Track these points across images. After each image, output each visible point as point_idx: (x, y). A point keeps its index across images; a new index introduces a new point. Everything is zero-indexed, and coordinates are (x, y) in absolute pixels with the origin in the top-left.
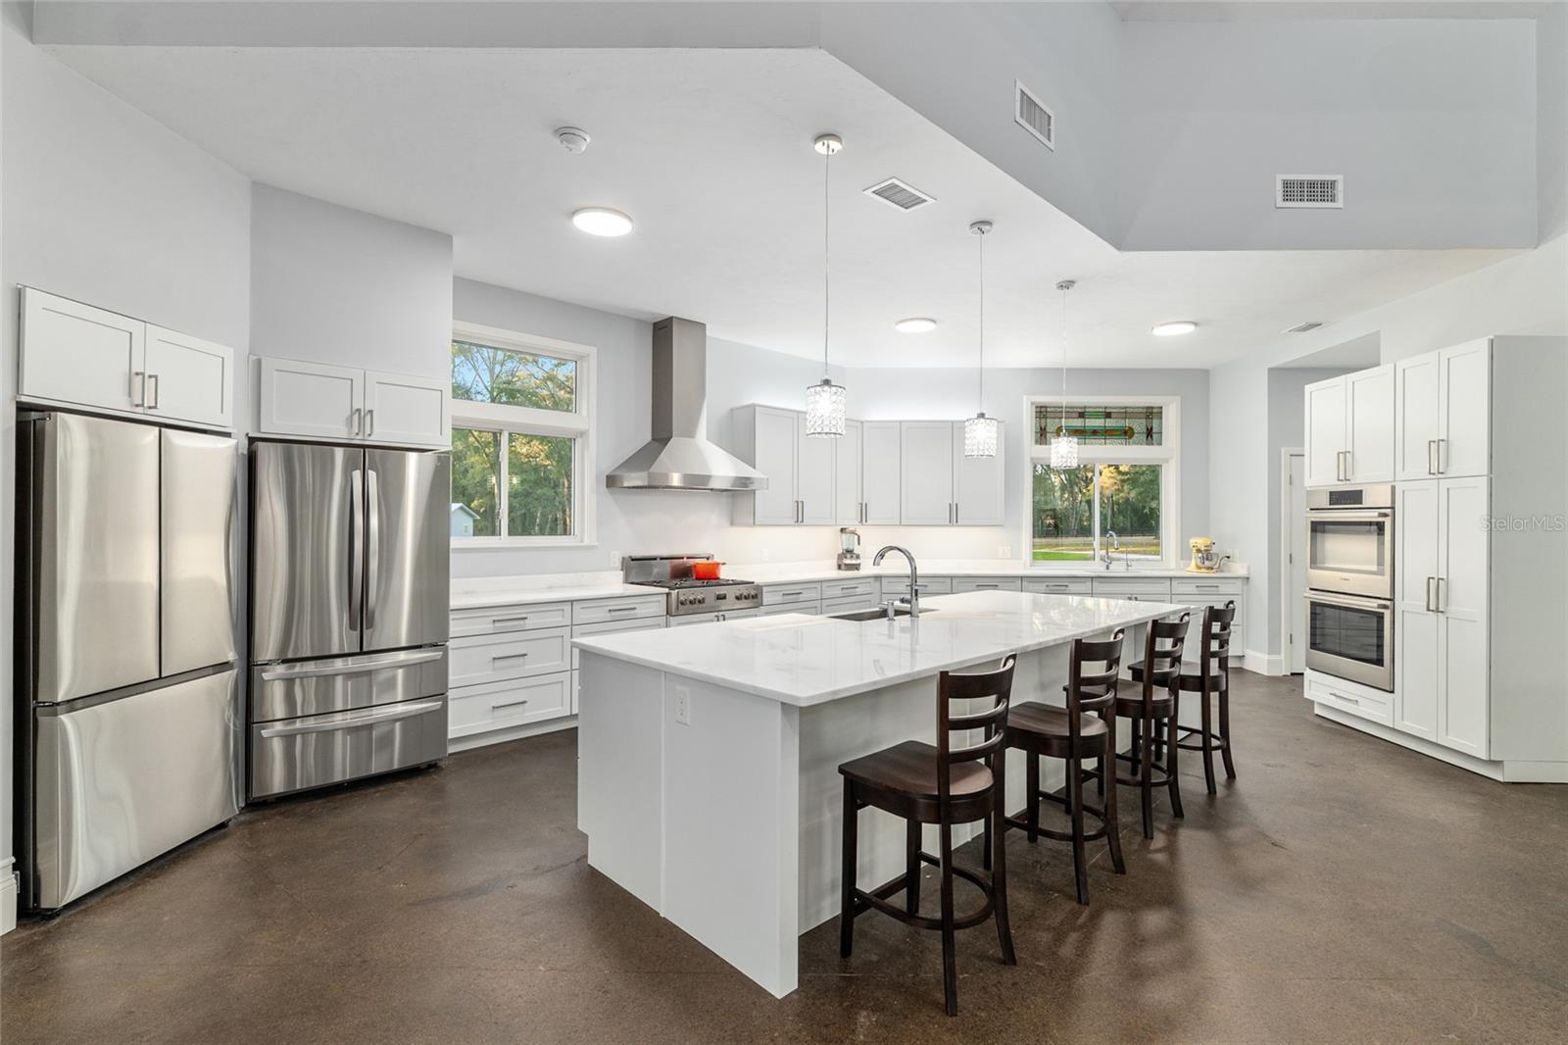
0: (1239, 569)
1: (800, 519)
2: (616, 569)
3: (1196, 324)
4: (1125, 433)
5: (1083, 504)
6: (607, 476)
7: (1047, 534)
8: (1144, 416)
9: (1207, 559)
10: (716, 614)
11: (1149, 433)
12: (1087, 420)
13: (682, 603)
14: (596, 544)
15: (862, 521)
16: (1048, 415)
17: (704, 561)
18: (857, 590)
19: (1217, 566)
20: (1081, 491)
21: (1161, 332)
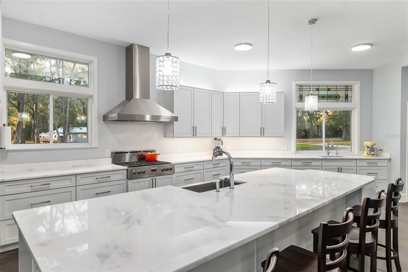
0: (386, 155)
1: (195, 134)
2: (108, 157)
3: (371, 45)
4: (336, 97)
5: (315, 127)
6: (103, 116)
7: (303, 137)
8: (344, 90)
9: (372, 151)
10: (152, 178)
11: (347, 97)
12: (320, 92)
13: (134, 174)
14: (98, 146)
15: (223, 135)
16: (303, 90)
17: (150, 153)
18: (220, 165)
19: (376, 154)
20: (314, 122)
21: (355, 49)
